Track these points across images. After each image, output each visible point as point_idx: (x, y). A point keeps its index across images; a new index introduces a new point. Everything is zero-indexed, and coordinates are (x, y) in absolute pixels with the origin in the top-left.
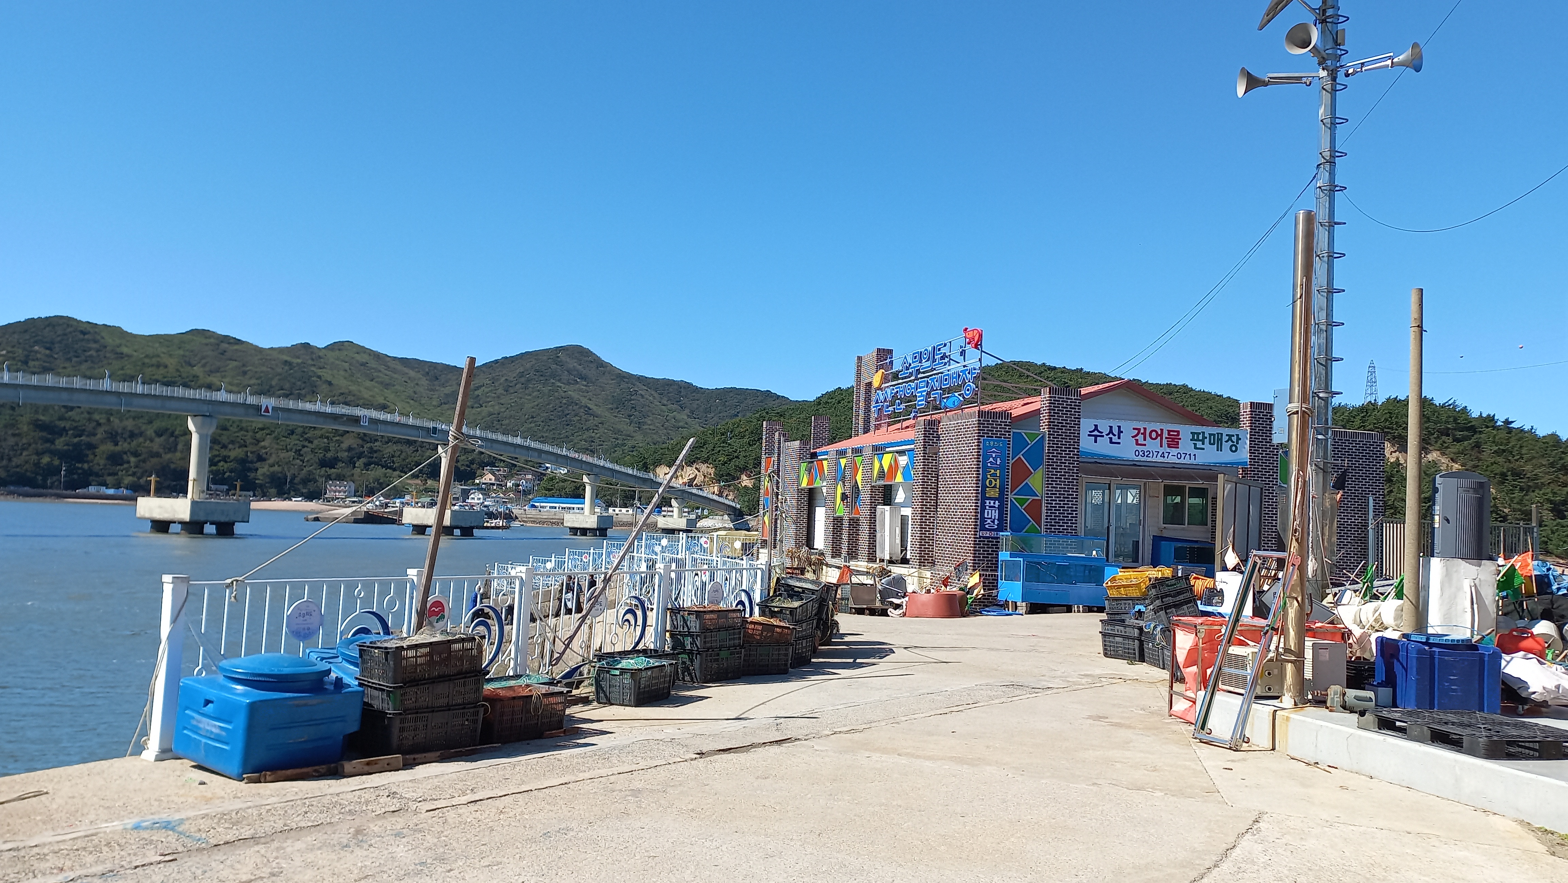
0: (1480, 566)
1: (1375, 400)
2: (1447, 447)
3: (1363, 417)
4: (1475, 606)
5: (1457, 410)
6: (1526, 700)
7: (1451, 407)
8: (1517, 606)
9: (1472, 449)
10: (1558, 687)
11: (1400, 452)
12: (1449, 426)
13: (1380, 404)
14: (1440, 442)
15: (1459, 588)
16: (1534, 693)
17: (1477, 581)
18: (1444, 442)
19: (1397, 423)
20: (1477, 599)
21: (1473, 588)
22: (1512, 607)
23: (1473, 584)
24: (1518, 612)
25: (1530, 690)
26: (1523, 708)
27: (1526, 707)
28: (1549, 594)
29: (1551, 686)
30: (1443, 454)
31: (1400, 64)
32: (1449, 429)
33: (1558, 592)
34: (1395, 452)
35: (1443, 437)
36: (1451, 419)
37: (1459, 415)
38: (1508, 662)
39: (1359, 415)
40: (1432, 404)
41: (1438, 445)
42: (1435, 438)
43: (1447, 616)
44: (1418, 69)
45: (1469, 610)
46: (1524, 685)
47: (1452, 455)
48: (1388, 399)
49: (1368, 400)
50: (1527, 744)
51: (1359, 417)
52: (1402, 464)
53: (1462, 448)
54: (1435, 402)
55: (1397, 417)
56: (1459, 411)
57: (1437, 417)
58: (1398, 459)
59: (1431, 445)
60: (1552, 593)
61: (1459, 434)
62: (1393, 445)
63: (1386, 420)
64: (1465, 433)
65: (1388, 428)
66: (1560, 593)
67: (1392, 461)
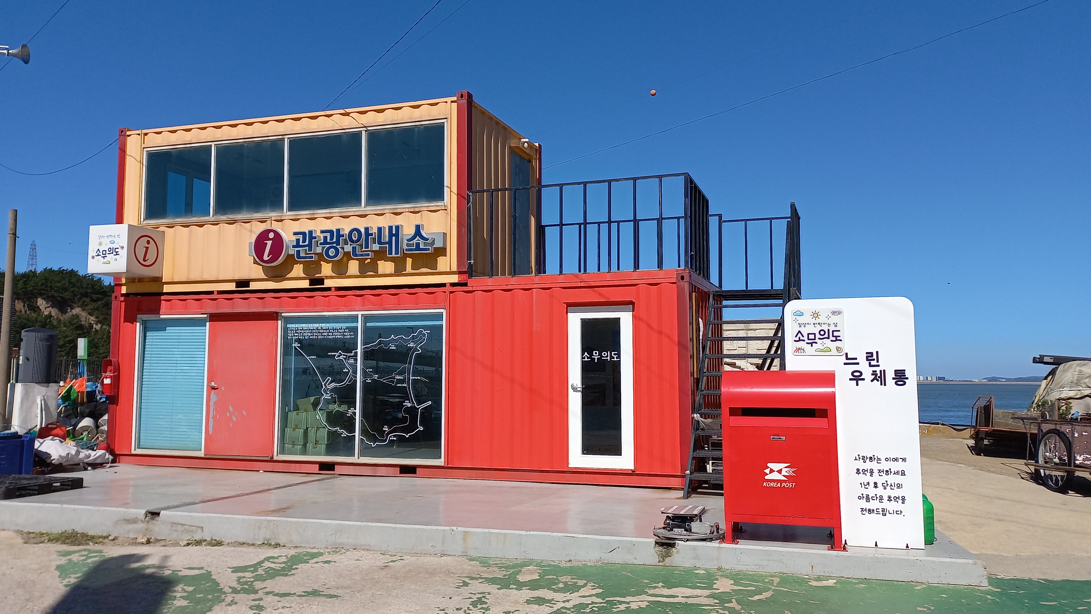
0: (48, 387)
1: (35, 269)
2: (87, 305)
3: (25, 281)
4: (44, 412)
5: (95, 280)
6: (51, 464)
7: (91, 277)
8: (74, 410)
9: (103, 307)
10: (68, 454)
11: (52, 308)
12: (89, 291)
13: (39, 272)
14: (82, 301)
15: (35, 401)
16: (54, 459)
17: (46, 397)
18: (85, 302)
19: (51, 287)
20: (46, 408)
21: (43, 402)
22: (71, 412)
23: (42, 398)
24: (75, 414)
25: (52, 458)
26: (48, 469)
27: (49, 468)
28: (94, 401)
29: (64, 454)
30: (83, 310)
31: (14, 55)
32: (88, 292)
33: (100, 400)
34: (49, 307)
35: (84, 298)
36: (90, 286)
37: (96, 283)
38: (41, 444)
39: (21, 279)
40: (77, 275)
41: (80, 303)
42: (78, 298)
43: (24, 421)
44: (26, 61)
45: (39, 415)
46: (49, 455)
47: (90, 311)
48: (45, 269)
49: (30, 269)
50: (32, 488)
51: (22, 281)
52: (53, 317)
53: (96, 306)
54: (79, 274)
55: (51, 283)
56: (96, 281)
57: (81, 284)
58: (50, 312)
59: (75, 303)
60: (97, 401)
61: (95, 296)
62: (47, 303)
63: (43, 284)
64: (99, 296)
65: (44, 290)
66: (101, 401)
67: (46, 314)
